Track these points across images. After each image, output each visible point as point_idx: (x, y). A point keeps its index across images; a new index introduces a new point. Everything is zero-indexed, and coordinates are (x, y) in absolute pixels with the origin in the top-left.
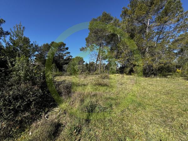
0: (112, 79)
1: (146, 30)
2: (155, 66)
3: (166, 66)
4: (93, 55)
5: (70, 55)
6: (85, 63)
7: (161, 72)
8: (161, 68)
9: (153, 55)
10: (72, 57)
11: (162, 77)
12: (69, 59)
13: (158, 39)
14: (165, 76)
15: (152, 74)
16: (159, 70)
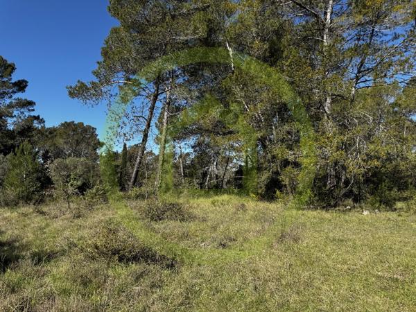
0: (192, 218)
1: (323, 38)
2: (355, 166)
3: (390, 167)
4: (125, 119)
5: (33, 114)
6: (102, 151)
7: (376, 189)
8: (372, 176)
9: (346, 127)
10: (42, 121)
11: (378, 208)
12: (26, 131)
13: (359, 72)
14: (388, 204)
15: (347, 196)
16: (367, 181)
